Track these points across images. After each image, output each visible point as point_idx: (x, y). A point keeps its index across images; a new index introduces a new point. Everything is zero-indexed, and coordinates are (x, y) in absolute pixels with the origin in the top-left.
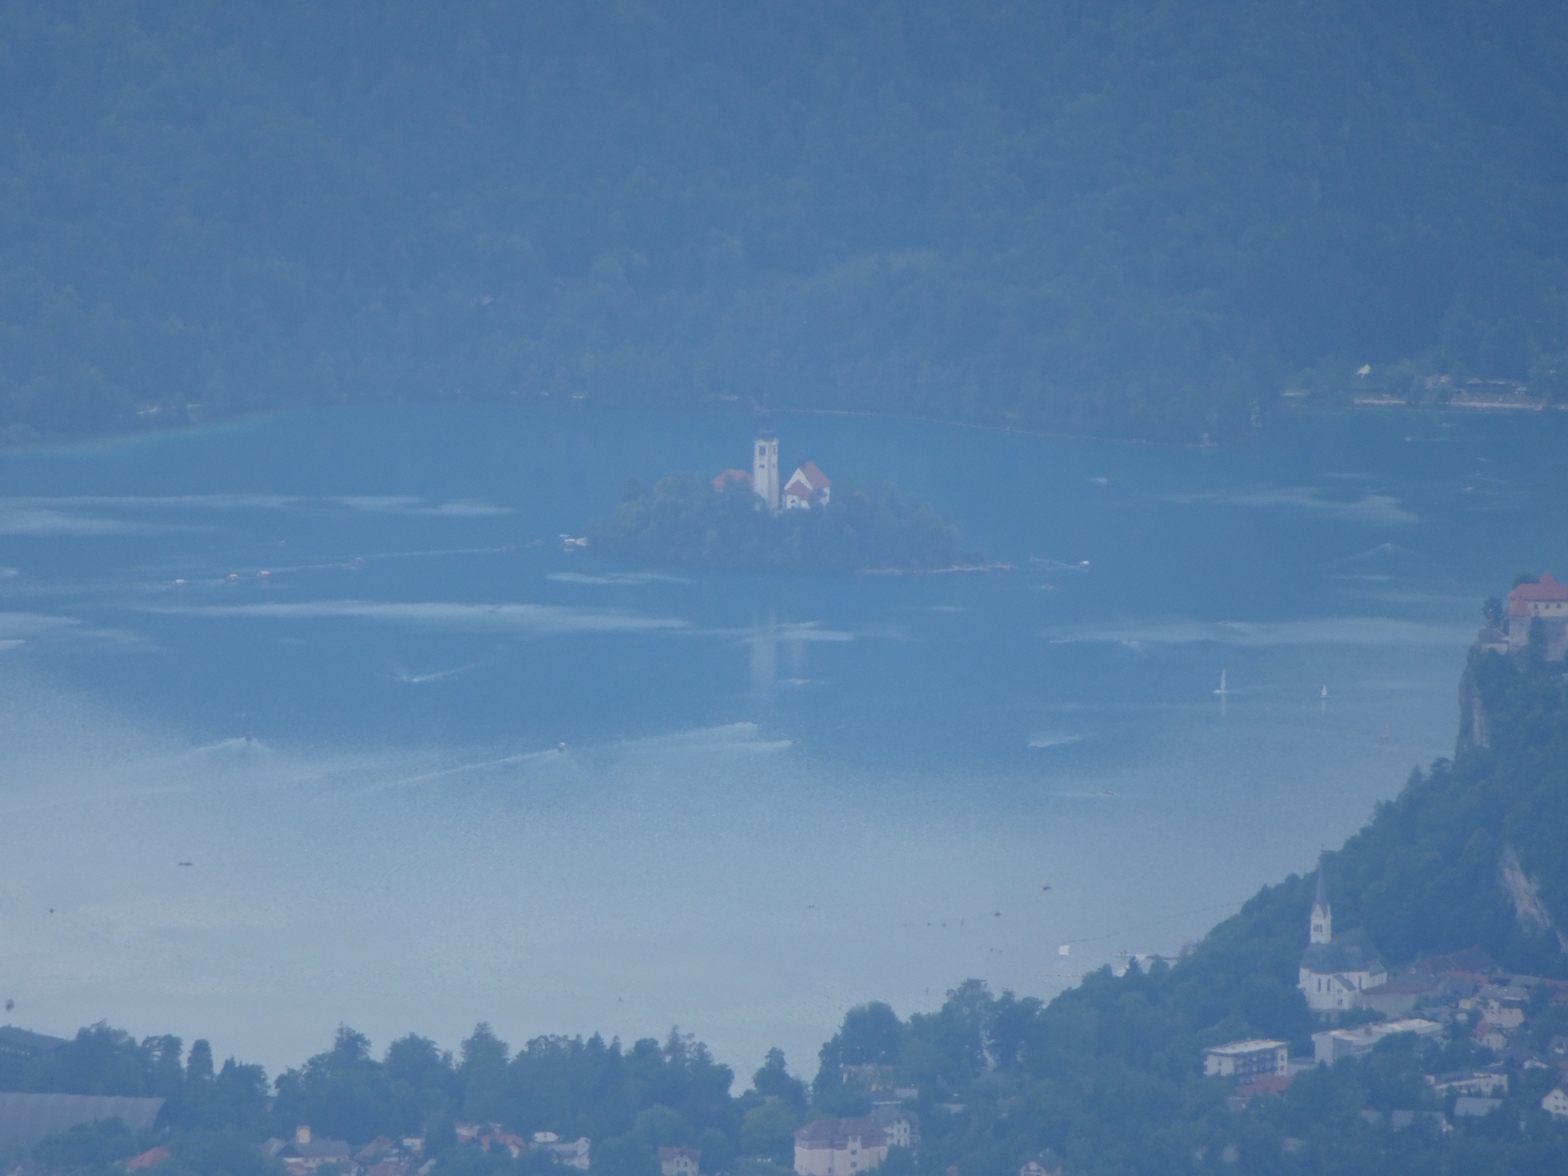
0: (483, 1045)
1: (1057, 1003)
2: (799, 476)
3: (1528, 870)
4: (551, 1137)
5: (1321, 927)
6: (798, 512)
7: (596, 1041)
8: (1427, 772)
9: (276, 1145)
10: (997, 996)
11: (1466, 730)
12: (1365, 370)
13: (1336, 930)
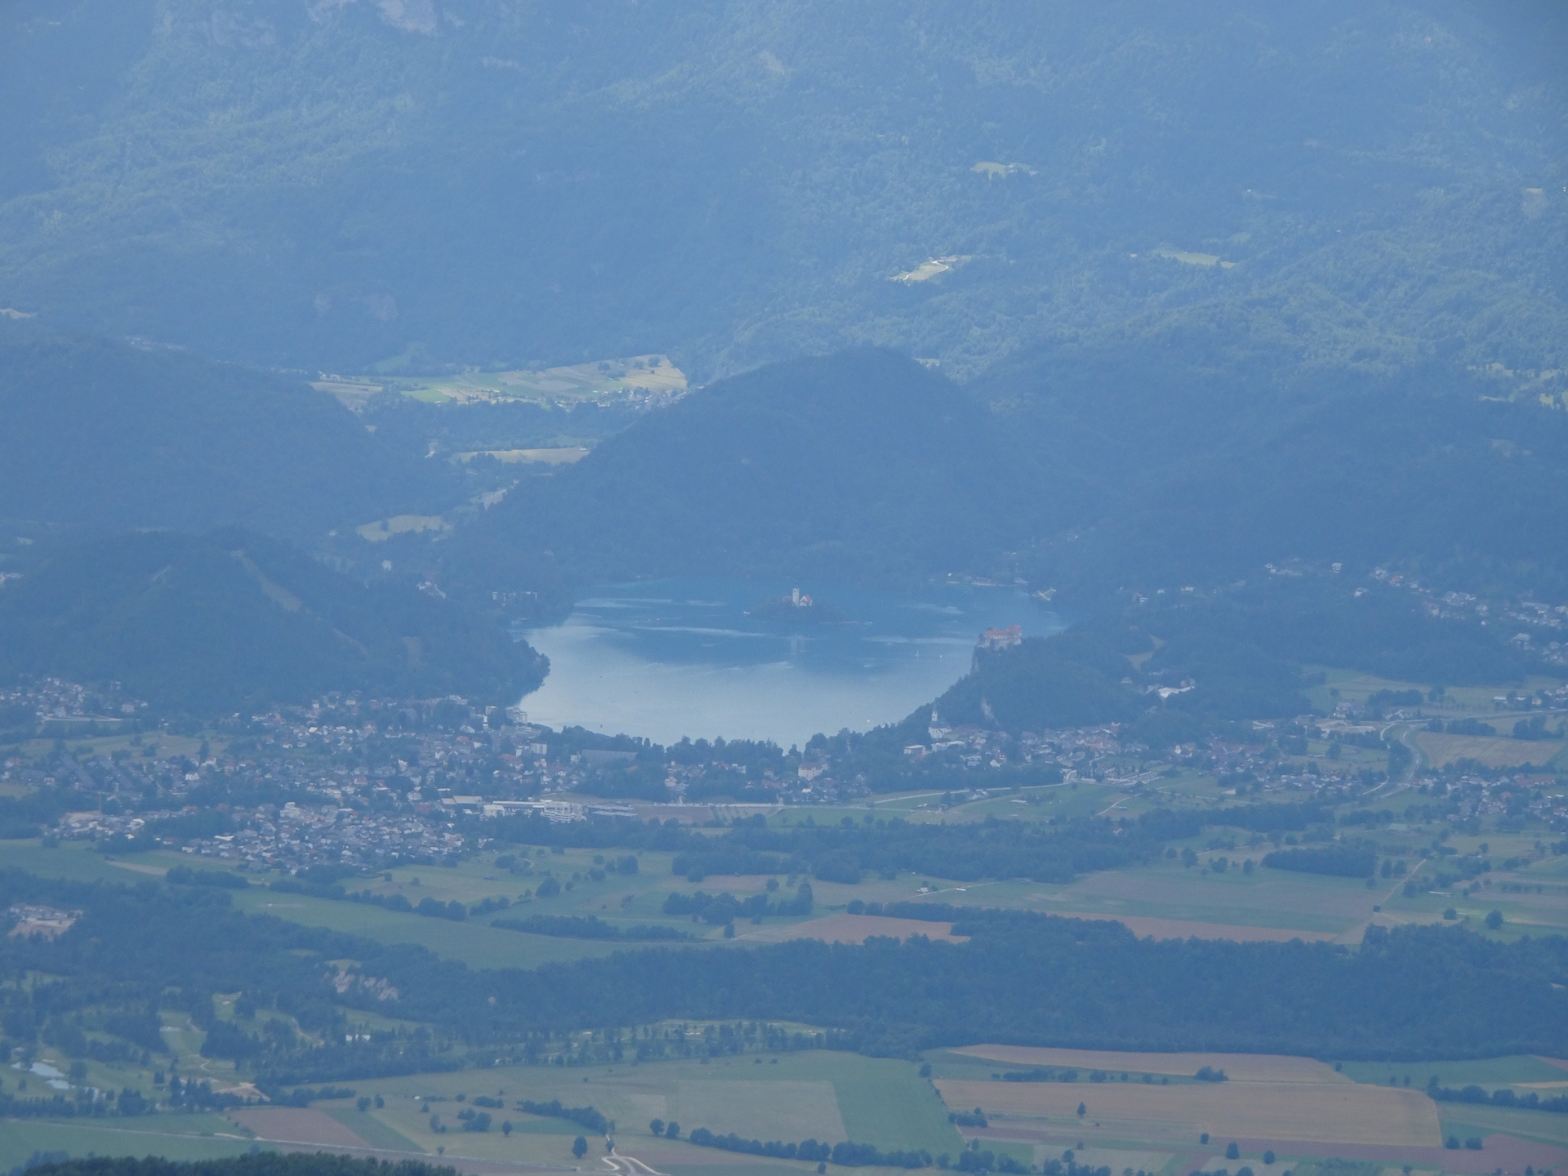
0: (720, 741)
1: (866, 734)
2: (804, 597)
3: (988, 704)
4: (736, 765)
5: (935, 717)
6: (804, 606)
7: (749, 741)
8: (963, 678)
9: (666, 765)
10: (851, 732)
11: (973, 667)
12: (950, 574)
13: (938, 718)
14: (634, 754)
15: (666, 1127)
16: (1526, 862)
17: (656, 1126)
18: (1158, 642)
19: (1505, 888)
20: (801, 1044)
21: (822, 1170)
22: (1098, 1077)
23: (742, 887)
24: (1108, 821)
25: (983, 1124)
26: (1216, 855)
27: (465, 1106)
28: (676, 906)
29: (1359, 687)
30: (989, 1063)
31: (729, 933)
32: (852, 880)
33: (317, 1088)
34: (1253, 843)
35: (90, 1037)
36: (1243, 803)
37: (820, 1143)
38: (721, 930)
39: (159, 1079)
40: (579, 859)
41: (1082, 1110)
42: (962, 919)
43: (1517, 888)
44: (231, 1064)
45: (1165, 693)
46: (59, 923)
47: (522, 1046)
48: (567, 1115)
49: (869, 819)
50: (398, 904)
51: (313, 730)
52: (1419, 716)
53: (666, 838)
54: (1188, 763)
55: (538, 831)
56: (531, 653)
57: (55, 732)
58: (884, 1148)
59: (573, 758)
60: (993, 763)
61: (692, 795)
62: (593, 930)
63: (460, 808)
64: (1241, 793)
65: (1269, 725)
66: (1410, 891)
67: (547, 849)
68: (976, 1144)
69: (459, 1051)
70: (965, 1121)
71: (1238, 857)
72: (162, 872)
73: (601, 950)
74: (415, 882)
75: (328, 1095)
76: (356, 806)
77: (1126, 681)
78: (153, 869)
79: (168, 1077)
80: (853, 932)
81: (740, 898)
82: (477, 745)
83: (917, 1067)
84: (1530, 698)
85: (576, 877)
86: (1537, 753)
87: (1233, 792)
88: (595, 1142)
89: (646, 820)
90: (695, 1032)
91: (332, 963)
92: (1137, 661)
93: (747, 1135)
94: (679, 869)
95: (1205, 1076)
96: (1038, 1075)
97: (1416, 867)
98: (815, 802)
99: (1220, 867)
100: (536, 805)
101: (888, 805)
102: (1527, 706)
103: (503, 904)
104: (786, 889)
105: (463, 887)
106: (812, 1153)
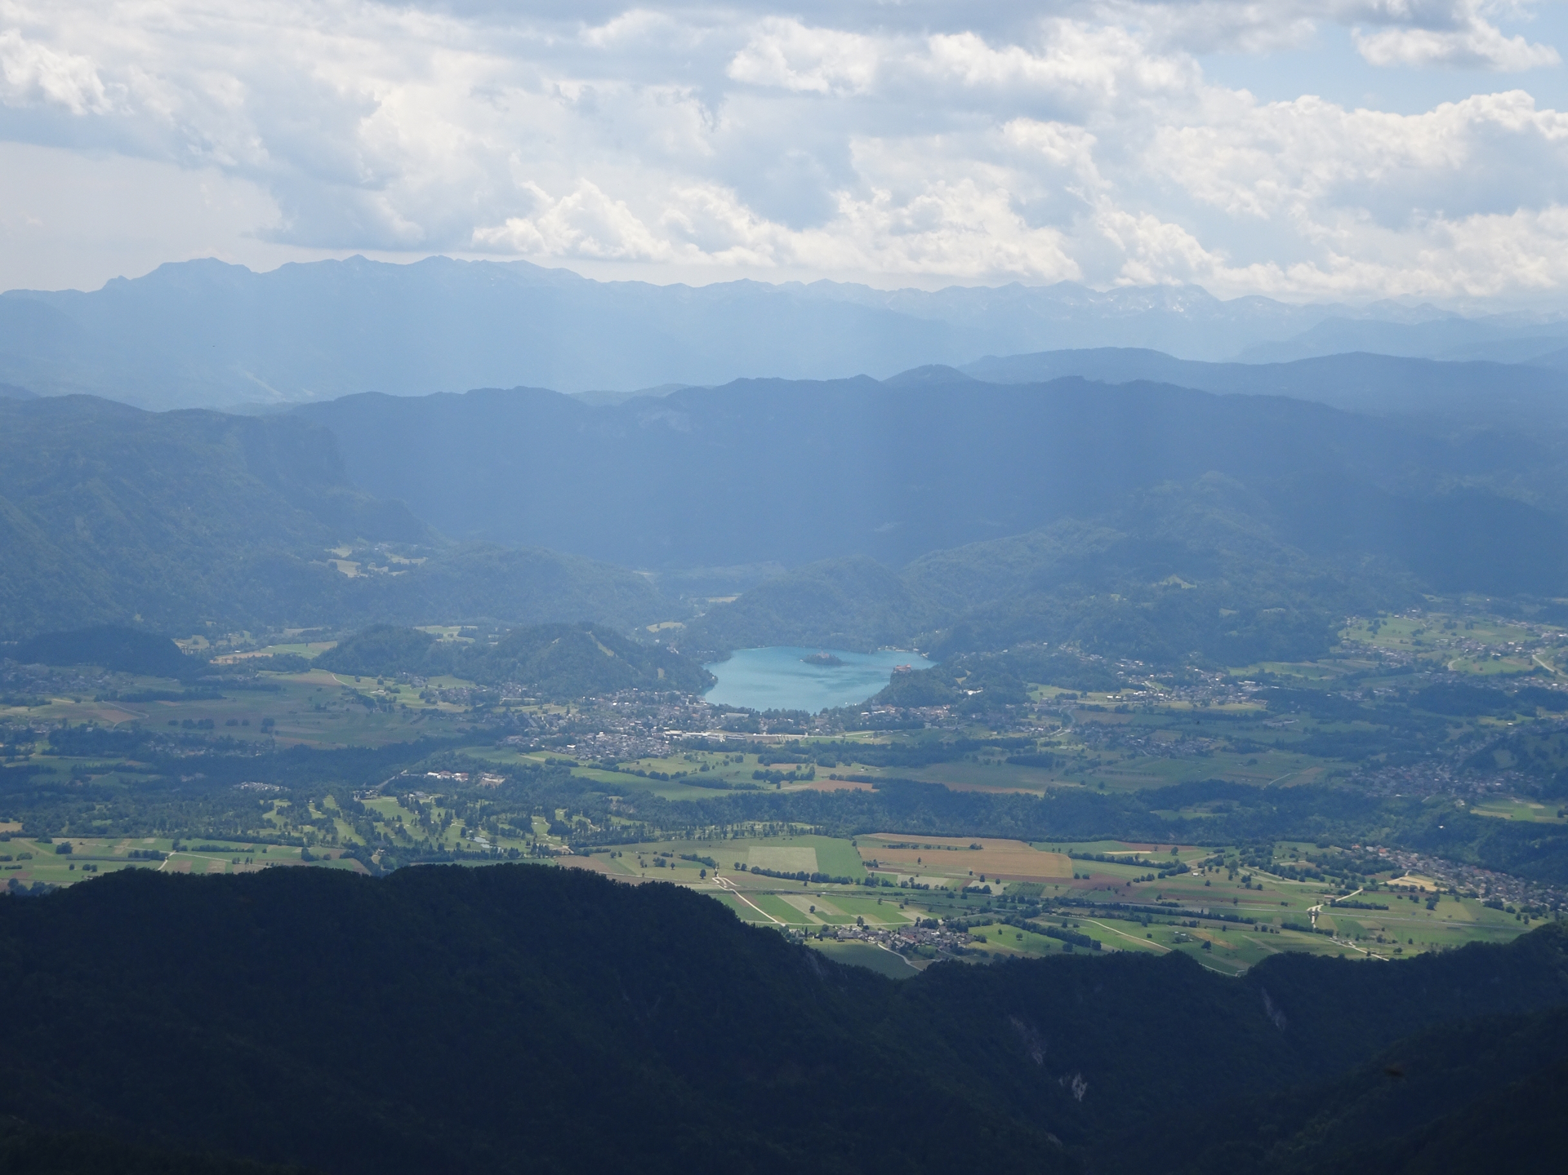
3: (896, 696)
7: (796, 710)
9: (760, 719)
13: (876, 702)
14: (748, 715)
15: (741, 866)
16: (1116, 762)
17: (737, 865)
18: (969, 673)
19: (1106, 772)
20: (803, 832)
21: (805, 885)
22: (928, 847)
23: (785, 768)
24: (941, 743)
25: (877, 866)
26: (986, 758)
27: (656, 856)
28: (757, 776)
30: (882, 841)
31: (779, 787)
32: (833, 766)
33: (594, 848)
34: (1002, 753)
35: (500, 826)
36: (999, 737)
37: (805, 873)
38: (775, 785)
39: (528, 844)
40: (720, 756)
41: (919, 861)
42: (878, 783)
43: (1112, 773)
44: (559, 838)
45: (970, 693)
47: (685, 832)
48: (699, 860)
49: (842, 741)
50: (641, 774)
51: (615, 704)
52: (1075, 703)
53: (756, 749)
54: (978, 721)
55: (703, 745)
56: (711, 675)
57: (507, 704)
58: (833, 876)
59: (722, 716)
60: (897, 720)
61: (770, 732)
62: (720, 786)
63: (672, 735)
64: (999, 733)
65: (1013, 706)
66: (1066, 773)
67: (706, 752)
68: (873, 874)
69: (658, 833)
70: (869, 865)
71: (995, 759)
72: (544, 760)
73: (723, 793)
74: (649, 765)
75: (598, 851)
76: (629, 734)
77: (954, 687)
78: (540, 760)
79: (532, 843)
80: (832, 787)
81: (785, 773)
82: (682, 710)
83: (852, 842)
84: (1122, 697)
85: (717, 763)
87: (996, 733)
88: (709, 871)
89: (749, 741)
90: (759, 827)
91: (610, 798)
92: (959, 681)
93: (775, 870)
94: (760, 761)
95: (973, 847)
96: (902, 846)
97: (1070, 764)
98: (821, 735)
99: (987, 763)
100: (704, 734)
101: (851, 736)
102: (1121, 700)
103: (685, 774)
104: (805, 769)
105: (669, 767)
106: (802, 877)
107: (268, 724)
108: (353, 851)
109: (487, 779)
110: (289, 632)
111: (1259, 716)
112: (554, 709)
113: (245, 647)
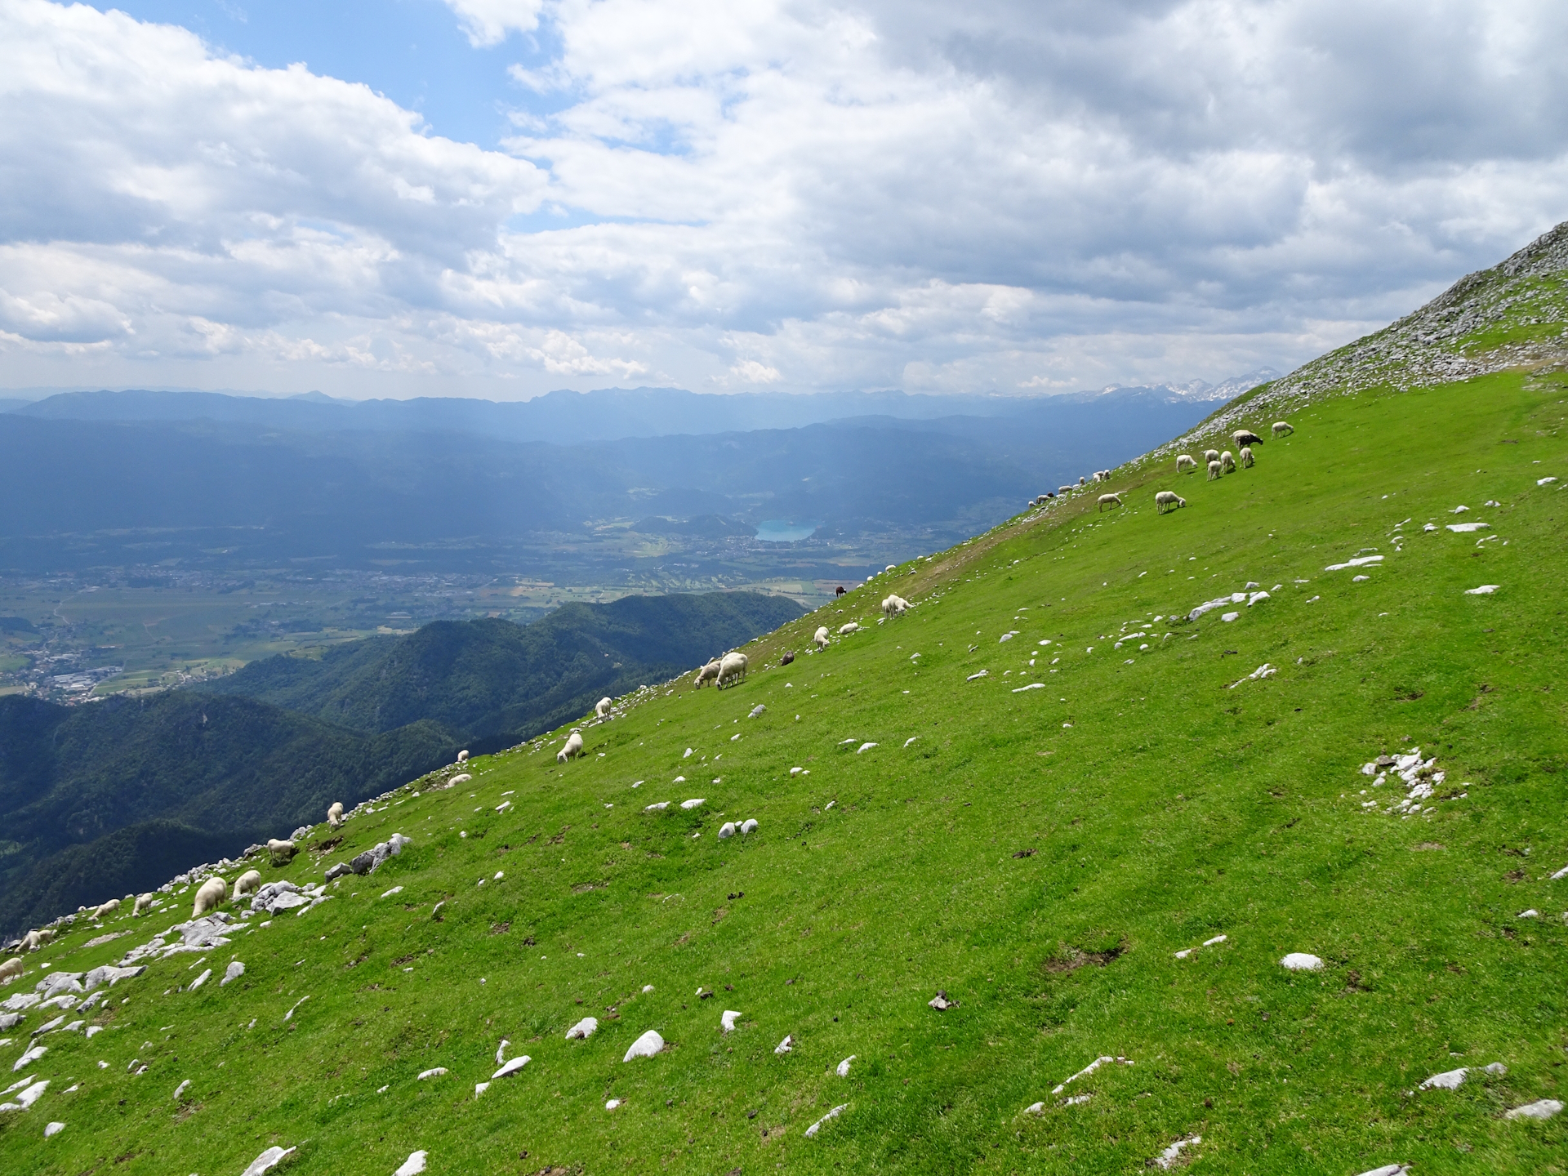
20: (796, 580)
23: (787, 560)
28: (778, 562)
29: (866, 533)
31: (786, 566)
35: (702, 581)
38: (784, 565)
39: (713, 586)
40: (765, 556)
42: (816, 564)
44: (721, 583)
46: (697, 566)
49: (803, 551)
50: (742, 562)
51: (729, 540)
53: (776, 554)
55: (759, 553)
56: (756, 531)
59: (763, 543)
60: (818, 543)
62: (767, 566)
63: (748, 550)
67: (760, 555)
73: (768, 568)
74: (744, 560)
76: (735, 550)
78: (709, 559)
80: (801, 565)
85: (765, 559)
86: (890, 541)
89: (773, 551)
90: (782, 578)
94: (778, 558)
100: (758, 550)
101: (805, 549)
103: (755, 562)
104: (793, 560)
105: (750, 560)
106: (798, 593)
107: (620, 550)
108: (659, 589)
109: (693, 566)
110: (617, 519)
111: (933, 539)
112: (710, 543)
113: (604, 524)
